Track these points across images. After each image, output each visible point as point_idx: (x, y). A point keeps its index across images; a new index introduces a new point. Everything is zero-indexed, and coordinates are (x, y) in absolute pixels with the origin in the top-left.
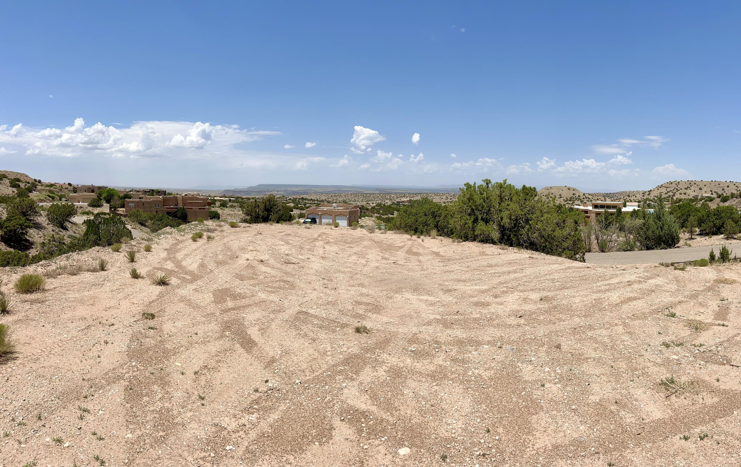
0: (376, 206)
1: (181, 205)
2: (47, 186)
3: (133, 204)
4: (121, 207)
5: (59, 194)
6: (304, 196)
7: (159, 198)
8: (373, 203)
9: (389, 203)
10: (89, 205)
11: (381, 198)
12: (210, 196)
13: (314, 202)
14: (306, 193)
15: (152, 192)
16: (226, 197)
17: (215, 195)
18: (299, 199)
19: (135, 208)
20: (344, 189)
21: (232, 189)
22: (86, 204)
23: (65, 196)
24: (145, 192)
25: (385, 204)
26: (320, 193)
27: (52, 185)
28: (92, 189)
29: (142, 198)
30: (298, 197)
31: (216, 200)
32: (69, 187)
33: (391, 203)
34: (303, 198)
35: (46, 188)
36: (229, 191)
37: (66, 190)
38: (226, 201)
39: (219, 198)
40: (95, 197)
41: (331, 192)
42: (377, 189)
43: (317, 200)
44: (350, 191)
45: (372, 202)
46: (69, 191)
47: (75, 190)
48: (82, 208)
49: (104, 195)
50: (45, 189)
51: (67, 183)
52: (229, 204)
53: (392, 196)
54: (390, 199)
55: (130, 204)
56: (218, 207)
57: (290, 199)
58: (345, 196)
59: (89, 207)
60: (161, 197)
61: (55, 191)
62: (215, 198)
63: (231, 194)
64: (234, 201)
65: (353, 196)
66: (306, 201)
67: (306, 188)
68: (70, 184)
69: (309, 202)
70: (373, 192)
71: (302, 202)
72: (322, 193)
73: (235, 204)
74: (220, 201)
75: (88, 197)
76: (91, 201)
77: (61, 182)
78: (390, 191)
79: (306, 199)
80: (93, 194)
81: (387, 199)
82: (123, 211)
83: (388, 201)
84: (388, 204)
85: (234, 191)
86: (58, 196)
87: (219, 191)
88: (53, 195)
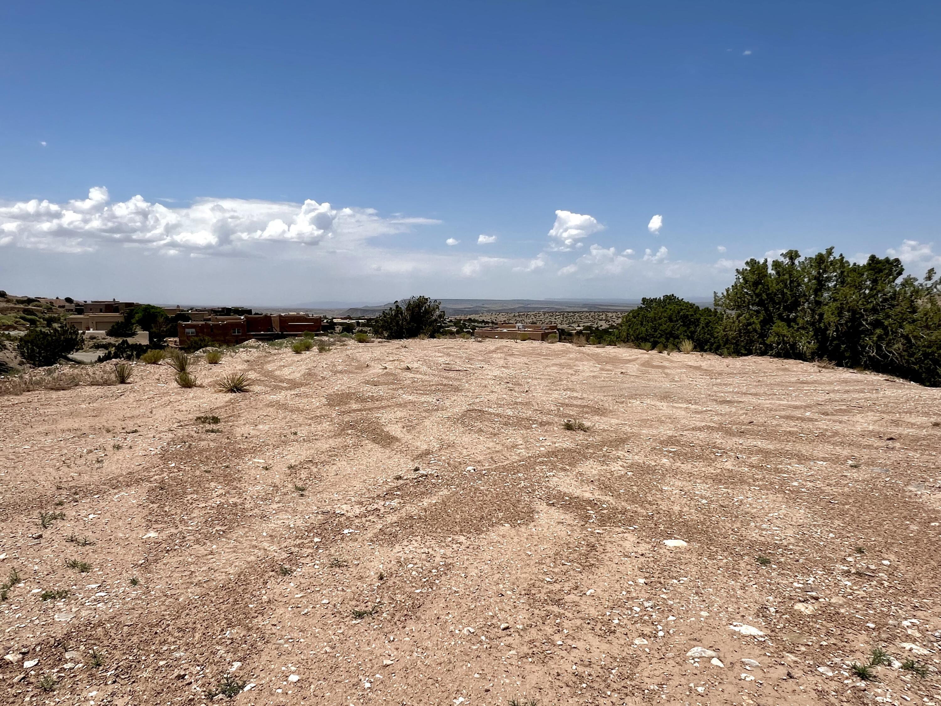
0: (584, 330)
1: (278, 329)
2: (19, 301)
3: (193, 330)
4: (170, 336)
5: (47, 316)
6: (473, 317)
7: (240, 319)
8: (579, 326)
9: (604, 325)
10: (108, 334)
11: (591, 319)
12: (325, 318)
13: (487, 325)
14: (476, 312)
15: (226, 311)
16: (351, 319)
17: (335, 317)
18: (465, 321)
19: (197, 336)
20: (534, 306)
21: (360, 306)
22: (104, 332)
23: (59, 319)
24: (215, 311)
25: (598, 327)
26: (496, 311)
27: (29, 301)
28: (112, 307)
29: (209, 320)
30: (463, 317)
31: (336, 324)
32: (67, 304)
33: (608, 326)
34: (470, 319)
35: (17, 306)
36: (356, 310)
37: (60, 309)
38: (351, 324)
39: (340, 321)
40: (121, 320)
41: (513, 310)
42: (585, 305)
43: (493, 323)
44: (542, 308)
45: (577, 325)
46: (68, 310)
47: (81, 308)
48: (94, 338)
49: (137, 317)
50: (16, 308)
51: (62, 297)
52: (357, 329)
53: (610, 315)
54: (607, 320)
55: (187, 330)
56: (338, 333)
57: (451, 321)
58: (535, 316)
59: (109, 337)
60: (242, 317)
61: (38, 311)
62: (335, 321)
63: (359, 315)
64: (364, 325)
65: (547, 315)
66: (476, 324)
67: (475, 305)
68: (69, 300)
69: (480, 325)
70: (579, 310)
71: (469, 326)
72: (499, 312)
73: (365, 329)
74: (341, 324)
75: (105, 320)
76: (113, 327)
77: (51, 296)
78: (606, 308)
79: (475, 321)
80: (117, 314)
81: (601, 320)
82: (175, 341)
83: (603, 323)
84: (603, 328)
85: (364, 311)
86: (44, 319)
87: (341, 310)
88: (33, 317)
